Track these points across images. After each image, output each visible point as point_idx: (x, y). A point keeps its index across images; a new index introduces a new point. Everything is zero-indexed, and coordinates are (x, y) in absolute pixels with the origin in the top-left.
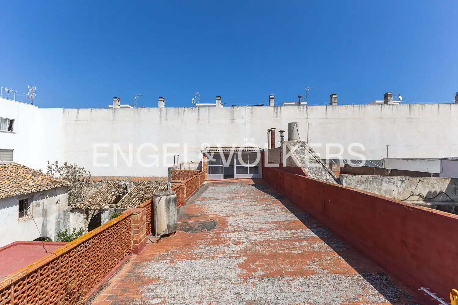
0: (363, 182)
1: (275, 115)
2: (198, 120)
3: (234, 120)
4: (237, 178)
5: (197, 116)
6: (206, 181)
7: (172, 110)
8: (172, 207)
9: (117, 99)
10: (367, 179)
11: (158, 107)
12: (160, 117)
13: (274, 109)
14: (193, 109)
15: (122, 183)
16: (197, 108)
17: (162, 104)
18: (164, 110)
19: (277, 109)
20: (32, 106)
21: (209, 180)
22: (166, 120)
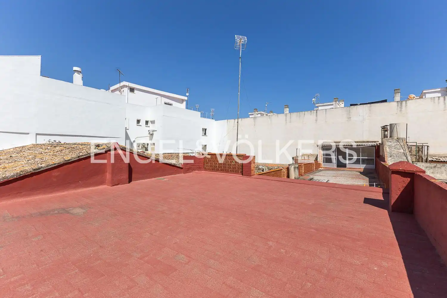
0: (432, 168)
1: (399, 109)
2: (316, 120)
3: (350, 118)
4: (349, 167)
5: (315, 118)
6: (321, 168)
7: (294, 115)
8: (297, 170)
9: (256, 110)
10: (436, 166)
11: (284, 113)
12: (286, 120)
13: (398, 104)
14: (312, 112)
15: (260, 167)
16: (316, 111)
17: (287, 110)
18: (289, 115)
19: (401, 104)
20: (213, 120)
21: (324, 168)
22: (290, 122)
